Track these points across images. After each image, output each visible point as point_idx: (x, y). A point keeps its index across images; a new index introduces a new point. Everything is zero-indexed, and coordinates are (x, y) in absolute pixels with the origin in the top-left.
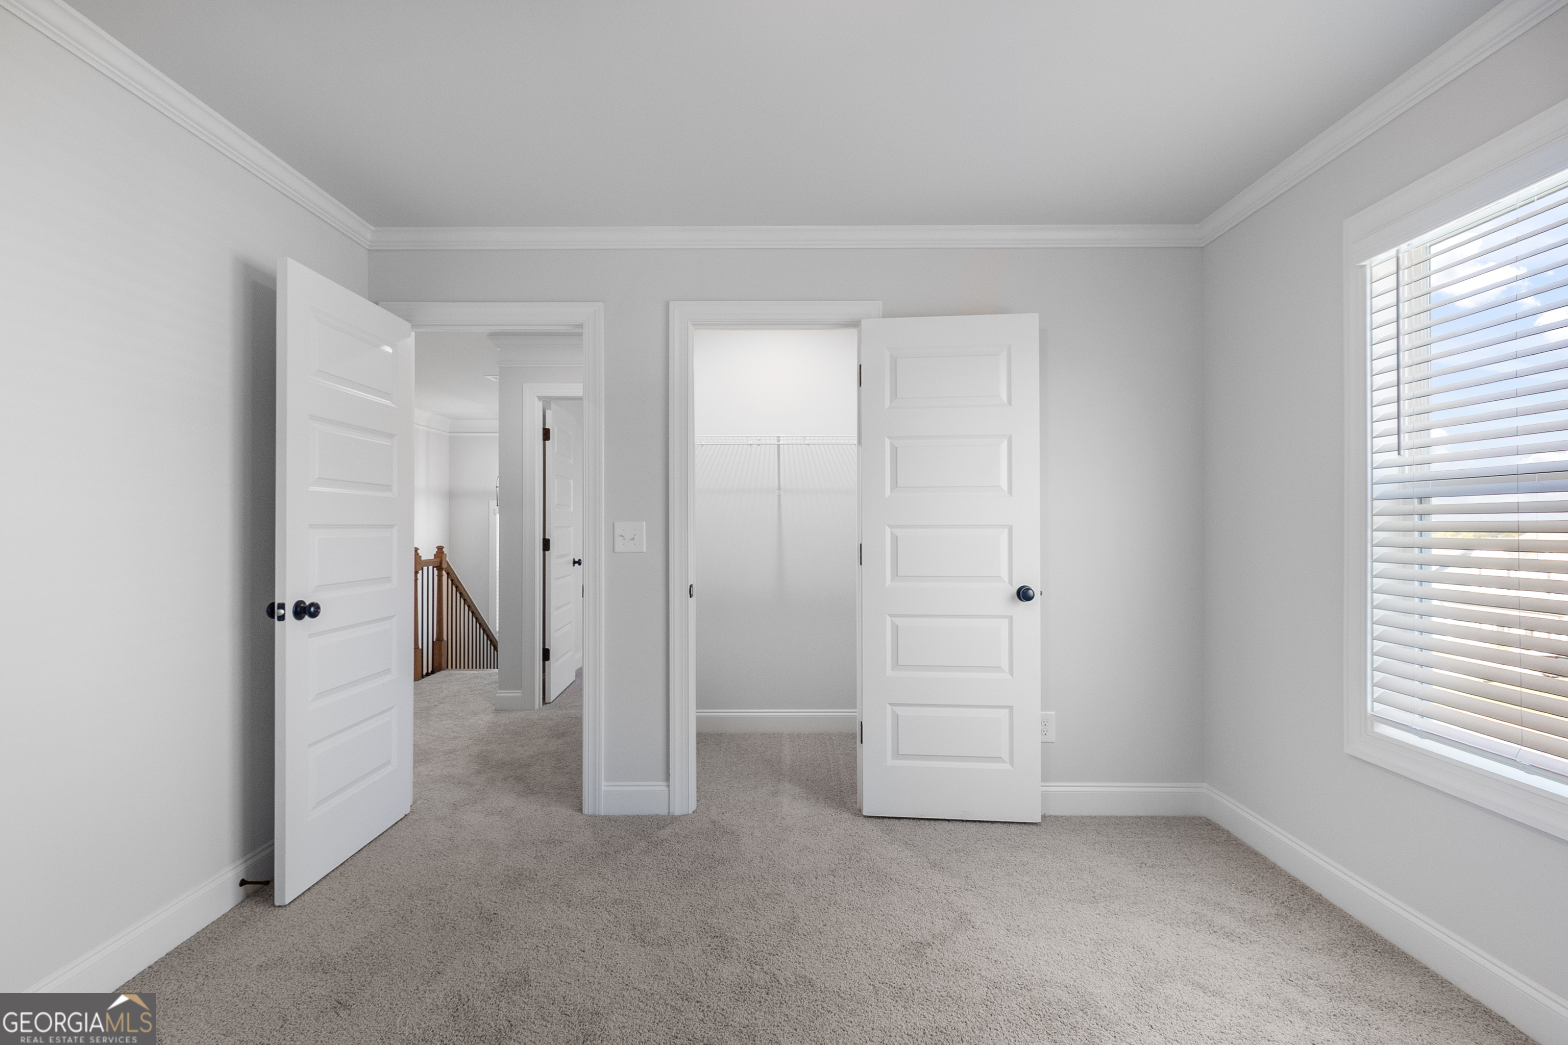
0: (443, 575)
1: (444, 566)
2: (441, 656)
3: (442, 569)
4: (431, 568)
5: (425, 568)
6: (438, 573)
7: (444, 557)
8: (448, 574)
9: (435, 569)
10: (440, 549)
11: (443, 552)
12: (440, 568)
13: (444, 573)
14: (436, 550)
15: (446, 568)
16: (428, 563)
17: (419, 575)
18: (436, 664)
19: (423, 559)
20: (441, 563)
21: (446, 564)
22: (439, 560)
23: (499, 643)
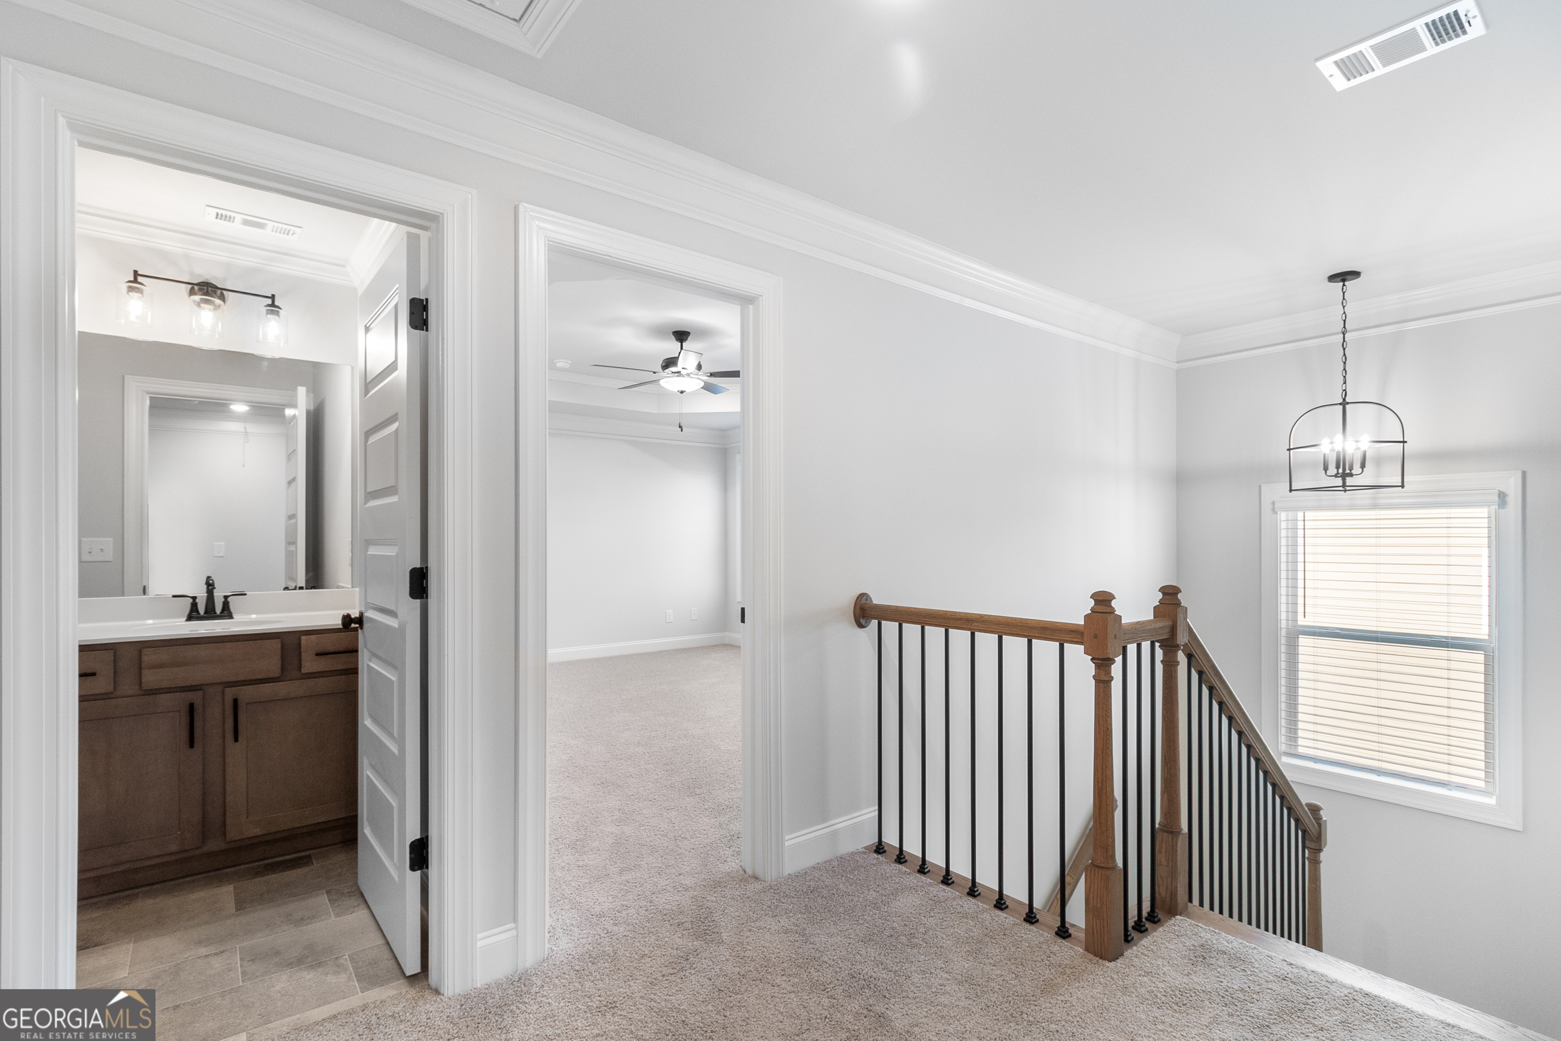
0: (1177, 663)
1: (1182, 638)
2: (1173, 873)
3: (1177, 647)
4: (1146, 646)
5: (1132, 649)
6: (1165, 654)
7: (1180, 616)
8: (1190, 657)
9: (1157, 644)
10: (1170, 594)
11: (1178, 604)
12: (1170, 645)
13: (1181, 657)
14: (1160, 596)
15: (1185, 645)
16: (1137, 632)
17: (1116, 669)
18: (1161, 891)
19: (1124, 621)
20: (1173, 630)
21: (1186, 634)
22: (1166, 623)
23: (1327, 847)
